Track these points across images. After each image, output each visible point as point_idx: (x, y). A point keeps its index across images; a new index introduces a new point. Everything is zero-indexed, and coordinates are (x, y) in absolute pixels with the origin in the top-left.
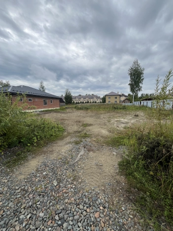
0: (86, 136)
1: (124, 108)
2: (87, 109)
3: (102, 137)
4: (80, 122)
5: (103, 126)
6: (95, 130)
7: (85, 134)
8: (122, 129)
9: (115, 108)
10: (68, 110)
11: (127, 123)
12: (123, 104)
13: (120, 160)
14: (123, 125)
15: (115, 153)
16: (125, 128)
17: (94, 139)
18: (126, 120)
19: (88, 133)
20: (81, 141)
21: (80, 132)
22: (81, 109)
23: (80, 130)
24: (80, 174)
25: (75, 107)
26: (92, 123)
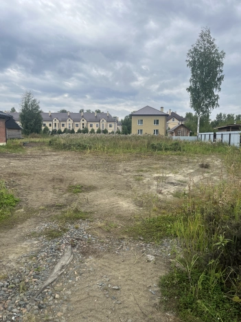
0: (77, 216)
1: (177, 147)
2: (82, 147)
3: (120, 217)
4: (61, 181)
5: (123, 192)
6: (103, 200)
7: (77, 211)
8: (169, 197)
9: (154, 148)
10: (29, 151)
11: (182, 183)
12: (174, 137)
13: (163, 273)
14: (172, 189)
15: (151, 258)
16: (177, 195)
17: (99, 224)
18: (180, 177)
19: (82, 210)
20: (65, 230)
21: (60, 207)
22: (66, 147)
23: (62, 201)
24: (59, 314)
25: (50, 144)
26: (94, 183)
